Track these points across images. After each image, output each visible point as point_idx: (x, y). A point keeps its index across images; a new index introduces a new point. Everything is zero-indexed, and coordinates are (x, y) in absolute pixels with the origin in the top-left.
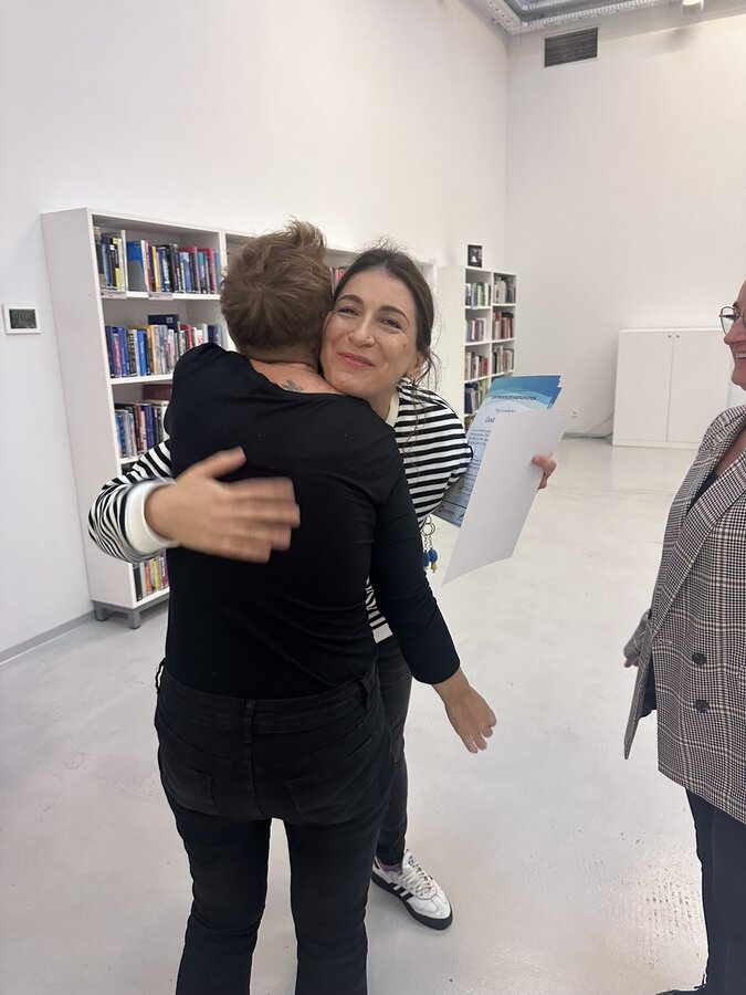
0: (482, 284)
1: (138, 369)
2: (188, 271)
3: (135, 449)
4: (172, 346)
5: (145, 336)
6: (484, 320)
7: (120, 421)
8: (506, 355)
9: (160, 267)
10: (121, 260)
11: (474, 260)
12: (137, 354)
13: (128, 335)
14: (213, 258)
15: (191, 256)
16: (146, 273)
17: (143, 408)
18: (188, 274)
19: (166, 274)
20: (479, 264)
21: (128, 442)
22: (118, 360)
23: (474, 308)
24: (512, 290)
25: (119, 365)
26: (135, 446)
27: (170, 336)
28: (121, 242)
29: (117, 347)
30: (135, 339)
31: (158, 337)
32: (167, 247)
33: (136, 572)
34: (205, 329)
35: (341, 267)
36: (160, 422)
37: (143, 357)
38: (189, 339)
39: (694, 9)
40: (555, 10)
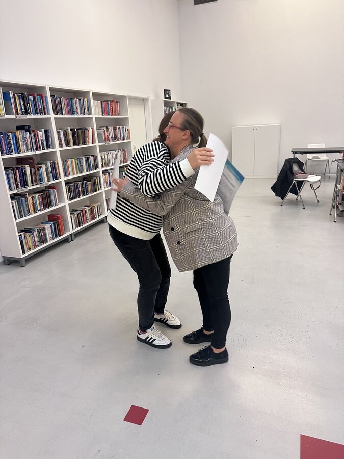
0: (171, 107)
1: (14, 151)
3: (15, 187)
4: (29, 140)
5: (15, 136)
7: (7, 175)
9: (20, 104)
10: (1, 101)
11: (167, 96)
12: (13, 146)
13: (7, 135)
14: (44, 98)
15: (34, 98)
16: (13, 106)
17: (17, 169)
18: (33, 106)
19: (23, 107)
20: (170, 99)
21: (12, 184)
22: (4, 147)
25: (4, 149)
26: (15, 186)
27: (27, 135)
29: (3, 141)
30: (11, 137)
31: (21, 136)
32: (22, 94)
33: (21, 242)
34: (44, 132)
35: (105, 101)
36: (26, 175)
37: (15, 146)
38: (36, 136)
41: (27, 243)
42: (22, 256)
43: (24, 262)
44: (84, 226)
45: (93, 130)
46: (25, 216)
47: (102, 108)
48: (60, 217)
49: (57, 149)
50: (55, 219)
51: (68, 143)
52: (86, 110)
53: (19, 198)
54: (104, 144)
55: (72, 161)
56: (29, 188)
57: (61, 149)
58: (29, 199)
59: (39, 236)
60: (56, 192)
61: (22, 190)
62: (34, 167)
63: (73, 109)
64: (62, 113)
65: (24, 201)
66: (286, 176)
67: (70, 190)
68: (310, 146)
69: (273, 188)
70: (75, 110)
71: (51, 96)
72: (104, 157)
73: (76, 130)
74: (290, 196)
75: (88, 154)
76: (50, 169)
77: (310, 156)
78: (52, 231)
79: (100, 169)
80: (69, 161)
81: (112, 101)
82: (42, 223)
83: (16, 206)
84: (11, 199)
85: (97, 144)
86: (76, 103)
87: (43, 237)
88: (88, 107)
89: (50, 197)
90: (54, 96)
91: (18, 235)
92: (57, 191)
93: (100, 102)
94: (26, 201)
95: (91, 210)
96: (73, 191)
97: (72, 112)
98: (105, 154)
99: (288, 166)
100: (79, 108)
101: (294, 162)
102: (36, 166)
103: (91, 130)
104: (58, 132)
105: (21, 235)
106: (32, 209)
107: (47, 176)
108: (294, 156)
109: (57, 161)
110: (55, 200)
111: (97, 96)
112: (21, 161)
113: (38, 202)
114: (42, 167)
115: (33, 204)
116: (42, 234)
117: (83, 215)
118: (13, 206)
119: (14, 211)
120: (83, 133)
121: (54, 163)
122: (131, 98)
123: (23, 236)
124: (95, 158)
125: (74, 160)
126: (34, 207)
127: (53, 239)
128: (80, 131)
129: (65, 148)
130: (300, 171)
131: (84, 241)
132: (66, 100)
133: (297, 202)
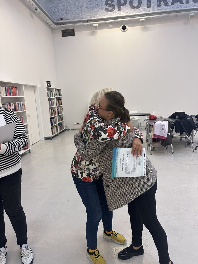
0: (52, 91)
6: (54, 101)
8: (61, 110)
11: (49, 85)
20: (50, 86)
23: (50, 98)
24: (60, 93)
35: (8, 87)
39: (96, 27)
40: (63, 23)
47: (6, 91)
81: (13, 87)
93: (4, 88)
111: (2, 84)
122: (25, 86)
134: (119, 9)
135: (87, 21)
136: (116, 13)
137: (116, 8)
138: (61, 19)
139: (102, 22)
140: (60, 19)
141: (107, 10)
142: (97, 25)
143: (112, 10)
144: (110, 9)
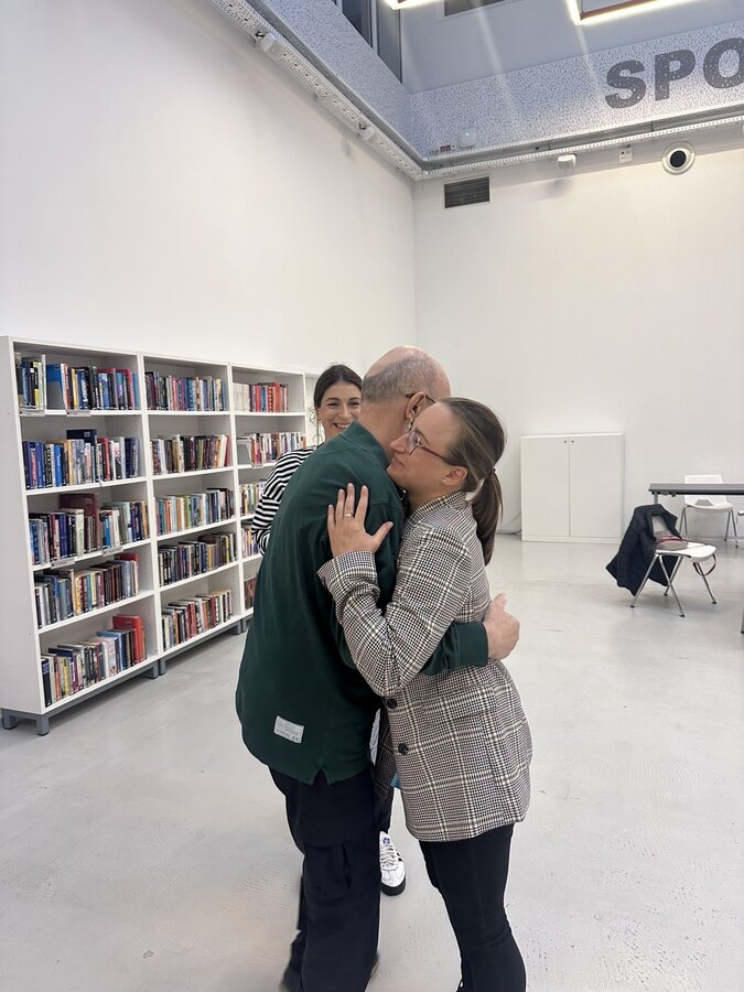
1: (54, 480)
2: (106, 390)
3: (48, 557)
4: (89, 458)
5: (62, 450)
7: (34, 530)
9: (79, 387)
10: (40, 382)
12: (53, 470)
13: (45, 449)
14: (131, 378)
15: (110, 376)
16: (65, 392)
17: (57, 517)
18: (106, 392)
19: (85, 393)
21: (41, 549)
22: (34, 473)
25: (35, 477)
26: (48, 553)
27: (87, 449)
28: (41, 366)
29: (34, 461)
30: (52, 453)
31: (74, 451)
32: (87, 369)
33: (46, 678)
34: (123, 442)
35: (258, 384)
36: (74, 530)
37: (59, 470)
38: (106, 451)
39: (568, 164)
40: (451, 162)
41: (58, 681)
42: (44, 710)
43: (45, 722)
44: (190, 641)
45: (227, 440)
46: (62, 619)
47: (251, 397)
48: (139, 622)
49: (148, 477)
50: (128, 628)
51: (173, 465)
52: (218, 403)
53: (53, 581)
54: (249, 466)
55: (178, 503)
56: (76, 559)
57: (158, 477)
58: (76, 581)
59: (88, 664)
60: (136, 568)
61: (62, 562)
62: (93, 513)
63: (190, 398)
64: (166, 407)
65: (63, 587)
66: (639, 543)
67: (166, 562)
68: (691, 480)
69: (612, 568)
70: (194, 400)
71: (146, 373)
72: (247, 493)
73: (192, 439)
74: (650, 586)
75: (213, 486)
76: (128, 519)
77: (690, 500)
78: (117, 652)
79: (237, 518)
80: (172, 501)
81: (273, 384)
82: (99, 635)
83: (44, 596)
84: (35, 581)
85: (235, 467)
86: (198, 387)
87: (96, 667)
88: (221, 395)
89: (121, 578)
90: (152, 373)
91: (39, 661)
92: (139, 565)
93: (246, 387)
94: (69, 586)
95: (210, 605)
96: (173, 565)
97: (187, 403)
98: (249, 488)
99: (642, 522)
100: (202, 396)
101: (654, 515)
102: (99, 512)
103: (224, 439)
104: (155, 444)
105: (47, 661)
106: (79, 603)
107: (121, 533)
108: (656, 499)
109: (146, 503)
110: (132, 584)
111: (241, 374)
112: (68, 501)
113: (93, 588)
114: (111, 514)
115: (83, 594)
116: (95, 660)
117: (190, 617)
118: (37, 597)
119: (38, 608)
120: (207, 446)
121: (138, 505)
122: (311, 378)
123: (51, 663)
124: (229, 494)
125: (182, 499)
126: (83, 600)
127: (119, 670)
128: (201, 442)
129: (165, 475)
130: (669, 534)
131: (187, 677)
132: (177, 381)
133: (667, 600)
134: (662, 94)
135: (537, 148)
136: (648, 110)
137: (651, 90)
138: (446, 149)
139: (592, 145)
140: (442, 148)
141: (614, 101)
142: (573, 157)
143: (633, 101)
144: (625, 98)
